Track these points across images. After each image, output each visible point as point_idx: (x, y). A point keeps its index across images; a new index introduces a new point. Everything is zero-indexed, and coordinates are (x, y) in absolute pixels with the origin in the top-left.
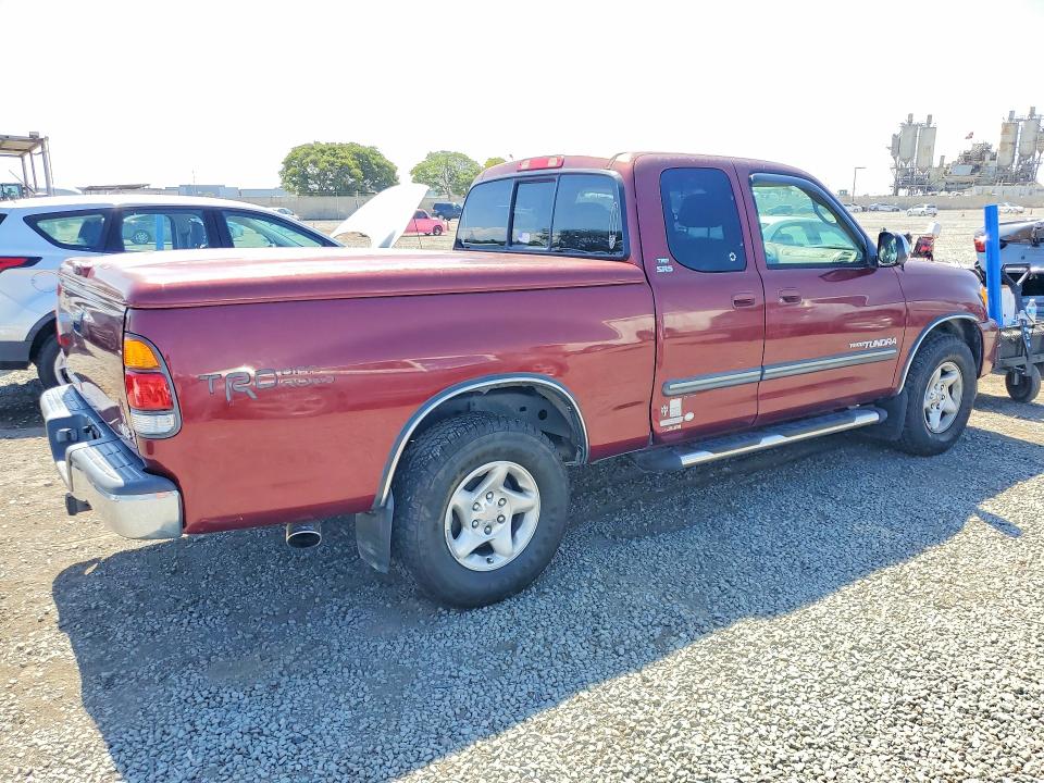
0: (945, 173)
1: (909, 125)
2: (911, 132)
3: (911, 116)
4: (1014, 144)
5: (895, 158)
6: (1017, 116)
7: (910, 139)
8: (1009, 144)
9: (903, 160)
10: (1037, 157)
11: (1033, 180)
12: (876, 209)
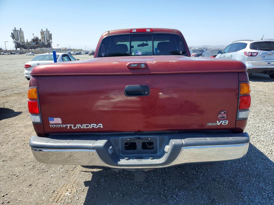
0: (29, 44)
1: (15, 30)
2: (16, 32)
3: (15, 28)
4: (44, 37)
5: (13, 39)
6: (43, 30)
7: (17, 34)
8: (43, 38)
9: (16, 40)
10: (51, 41)
11: (51, 47)
12: (14, 54)
